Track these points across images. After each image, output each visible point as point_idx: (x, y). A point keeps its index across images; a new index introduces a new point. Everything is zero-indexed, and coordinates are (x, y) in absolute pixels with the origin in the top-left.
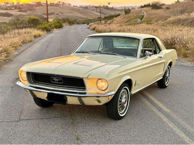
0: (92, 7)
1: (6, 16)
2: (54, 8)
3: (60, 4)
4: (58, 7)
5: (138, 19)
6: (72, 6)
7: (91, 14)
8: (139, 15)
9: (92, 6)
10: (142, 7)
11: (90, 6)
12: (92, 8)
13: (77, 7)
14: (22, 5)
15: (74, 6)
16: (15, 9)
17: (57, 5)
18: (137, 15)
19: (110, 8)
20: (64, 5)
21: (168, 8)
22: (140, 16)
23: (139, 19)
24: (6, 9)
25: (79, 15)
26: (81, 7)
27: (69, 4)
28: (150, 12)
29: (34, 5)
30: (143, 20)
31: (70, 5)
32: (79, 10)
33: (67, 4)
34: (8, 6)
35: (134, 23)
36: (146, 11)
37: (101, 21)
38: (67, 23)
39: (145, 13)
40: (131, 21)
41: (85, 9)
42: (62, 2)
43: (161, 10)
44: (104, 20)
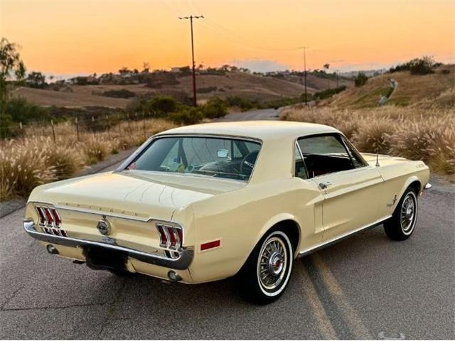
0: (293, 73)
1: (120, 97)
2: (215, 79)
3: (228, 71)
5: (381, 95)
6: (252, 72)
7: (289, 89)
8: (383, 87)
9: (291, 71)
10: (392, 71)
11: (287, 71)
12: (292, 76)
13: (261, 76)
14: (154, 74)
15: (255, 73)
16: (140, 82)
17: (222, 72)
18: (379, 88)
19: (330, 75)
20: (236, 71)
21: (445, 72)
22: (385, 89)
23: (383, 95)
24: (122, 83)
25: (266, 91)
26: (269, 74)
28: (407, 80)
29: (178, 73)
30: (390, 98)
34: (127, 78)
35: (371, 103)
36: (399, 80)
37: (306, 101)
38: (237, 107)
39: (396, 83)
40: (366, 100)
41: (276, 79)
42: (232, 65)
43: (432, 75)
44: (315, 99)
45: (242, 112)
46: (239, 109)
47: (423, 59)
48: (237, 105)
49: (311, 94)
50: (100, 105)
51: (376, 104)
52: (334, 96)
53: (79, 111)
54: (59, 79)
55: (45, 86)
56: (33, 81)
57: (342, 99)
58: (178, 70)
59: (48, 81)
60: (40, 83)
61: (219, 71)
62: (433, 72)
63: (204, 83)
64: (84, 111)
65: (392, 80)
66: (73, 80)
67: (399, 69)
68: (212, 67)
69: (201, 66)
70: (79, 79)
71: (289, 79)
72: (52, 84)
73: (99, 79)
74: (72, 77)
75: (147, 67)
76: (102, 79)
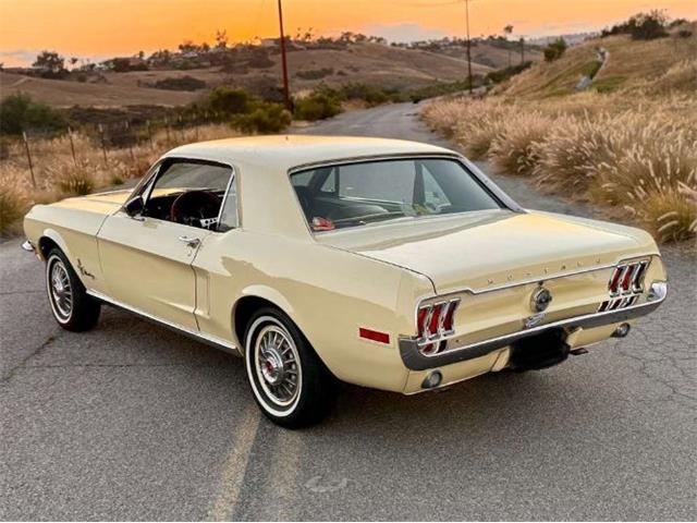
0: (454, 43)
1: (184, 89)
2: (332, 56)
3: (352, 43)
4: (343, 52)
5: (580, 75)
6: (389, 43)
7: (450, 68)
8: (587, 62)
9: (451, 40)
10: (605, 34)
11: (446, 39)
12: (454, 47)
13: (404, 49)
14: (234, 51)
15: (394, 44)
16: (213, 65)
17: (341, 44)
18: (580, 64)
19: (514, 42)
20: (364, 42)
21: (685, 35)
22: (587, 65)
23: (584, 75)
24: (185, 67)
25: (412, 72)
26: (416, 46)
27: (379, 40)
28: (623, 49)
29: (270, 48)
30: (595, 78)
31: (382, 42)
32: (409, 56)
33: (374, 41)
34: (192, 58)
35: (565, 88)
36: (612, 49)
37: (470, 87)
38: (360, 100)
39: (607, 54)
40: (558, 82)
41: (428, 52)
42: (357, 33)
43: (663, 40)
44: (486, 84)
45: (368, 107)
46: (363, 104)
47: (650, 14)
48: (361, 97)
49: (481, 76)
50: (150, 103)
51: (573, 88)
52: (512, 79)
53: (117, 113)
54: (86, 63)
55: (64, 74)
56: (45, 68)
57: (524, 82)
58: (271, 44)
59: (69, 67)
60: (57, 70)
61: (338, 42)
62: (667, 35)
63: (314, 63)
64: (124, 113)
65: (602, 50)
66: (106, 63)
67: (616, 31)
68: (326, 37)
69: (308, 35)
70: (116, 61)
71: (448, 52)
72: (75, 71)
73: (149, 62)
74: (106, 59)
75: (222, 40)
76: (152, 61)
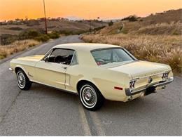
0: (86, 21)
2: (55, 23)
3: (60, 20)
4: (58, 22)
5: (118, 30)
7: (85, 27)
10: (122, 20)
11: (83, 20)
14: (30, 21)
15: (71, 21)
16: (24, 24)
19: (100, 21)
20: (63, 20)
21: (141, 20)
22: (119, 27)
24: (17, 24)
26: (76, 21)
28: (128, 24)
30: (121, 30)
31: (68, 20)
32: (75, 24)
34: (19, 22)
35: (115, 32)
37: (91, 32)
38: (63, 34)
39: (124, 25)
41: (79, 23)
42: (62, 17)
43: (136, 22)
44: (94, 31)
45: (66, 36)
47: (133, 15)
49: (92, 29)
50: (8, 34)
52: (101, 30)
57: (104, 31)
58: (40, 19)
63: (51, 25)
68: (54, 18)
69: (49, 18)
75: (27, 18)
76: (8, 23)
